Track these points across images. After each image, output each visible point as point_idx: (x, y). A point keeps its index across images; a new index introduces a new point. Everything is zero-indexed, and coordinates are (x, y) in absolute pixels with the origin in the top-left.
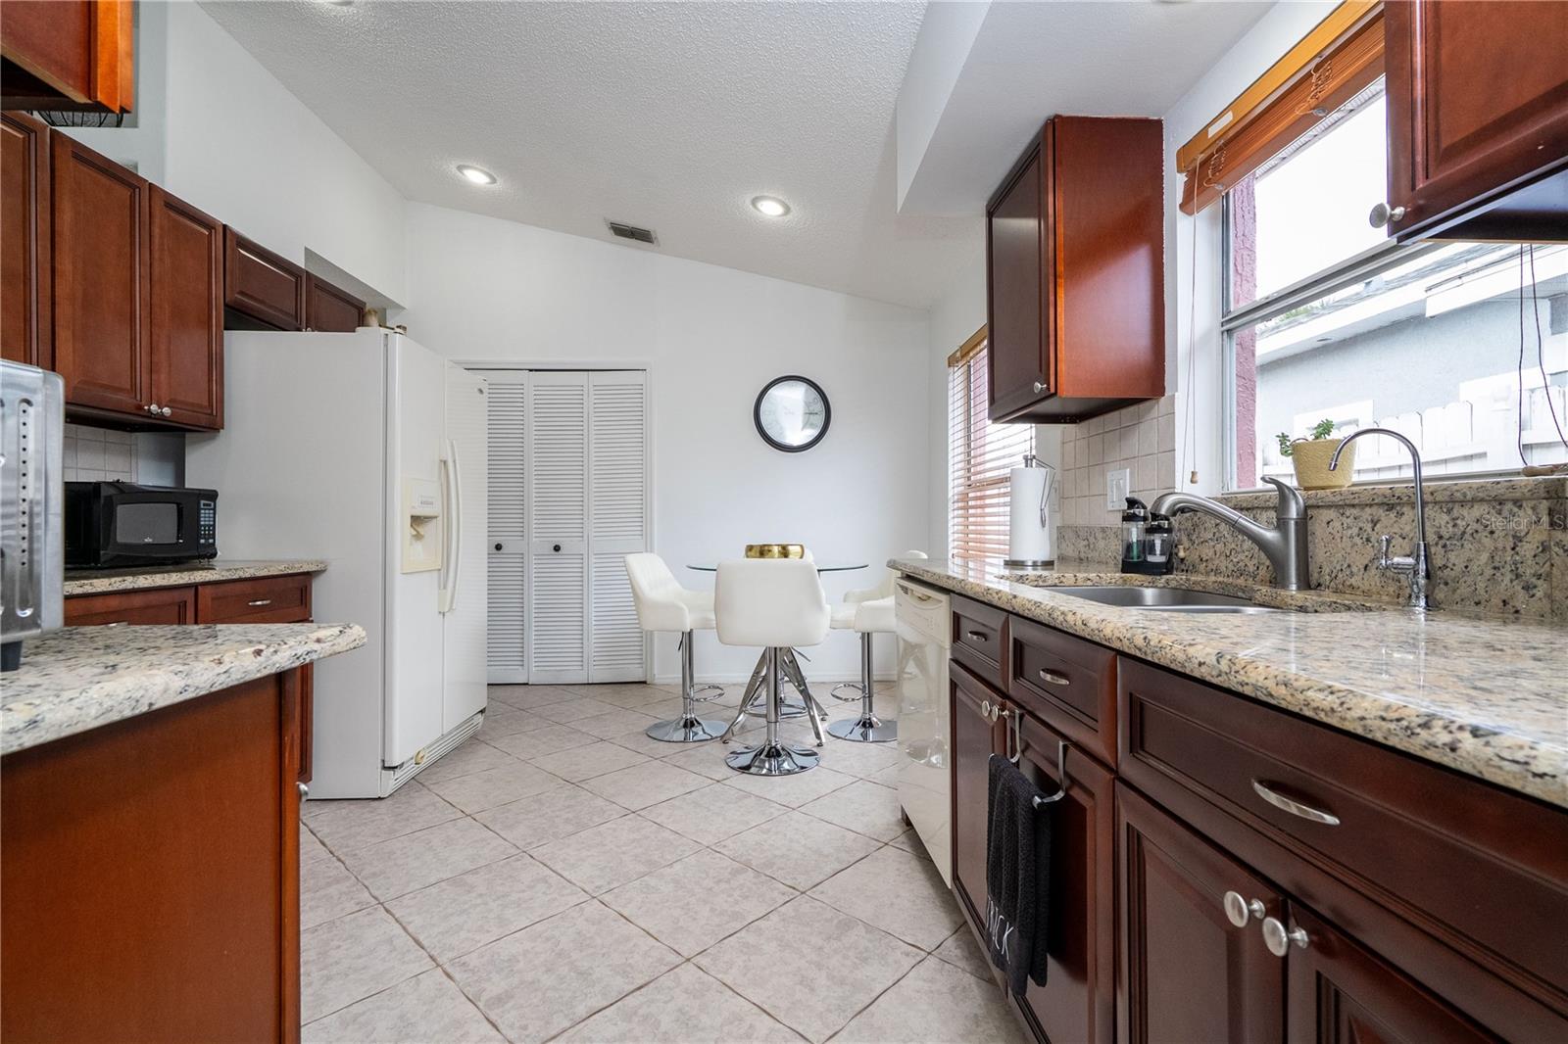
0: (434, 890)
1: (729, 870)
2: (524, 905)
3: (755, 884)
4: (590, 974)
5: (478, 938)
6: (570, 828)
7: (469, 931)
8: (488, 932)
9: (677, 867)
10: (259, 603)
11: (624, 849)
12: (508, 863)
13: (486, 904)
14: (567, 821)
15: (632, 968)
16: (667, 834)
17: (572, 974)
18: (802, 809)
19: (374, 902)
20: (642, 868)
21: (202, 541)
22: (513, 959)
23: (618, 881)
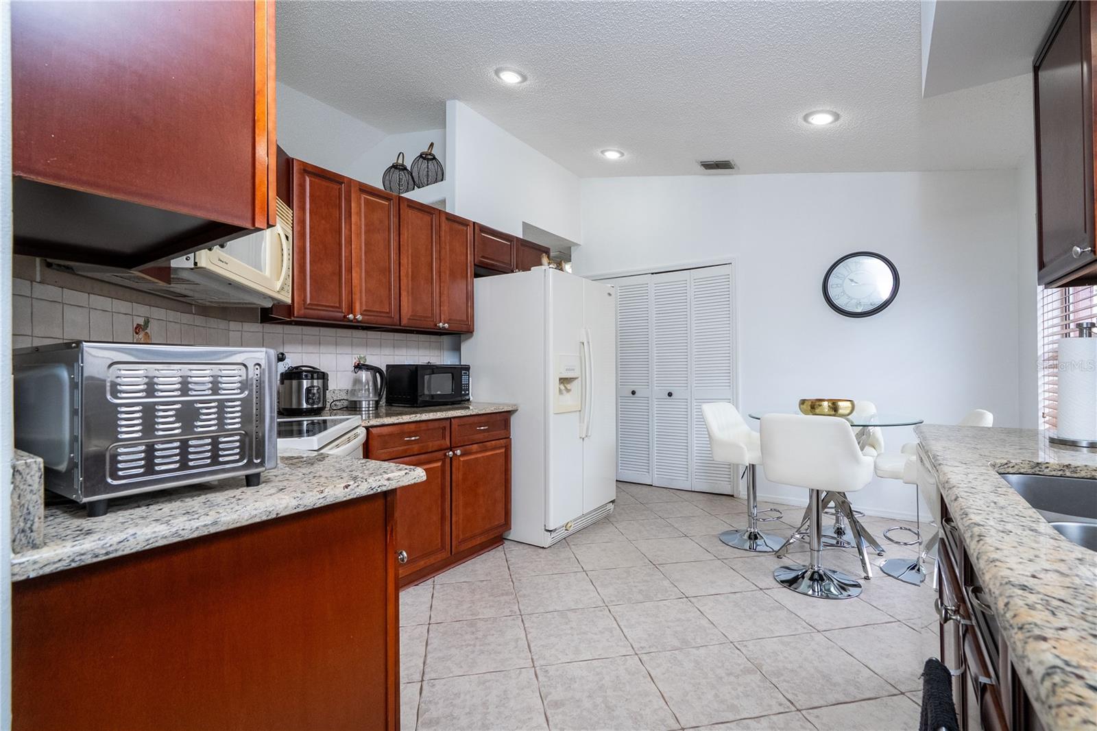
0: (549, 616)
1: (742, 667)
2: (593, 644)
3: (759, 687)
4: (613, 710)
5: (560, 657)
6: (640, 597)
7: (557, 650)
8: (567, 655)
9: (702, 651)
10: (482, 428)
11: (670, 624)
12: (594, 611)
13: (572, 635)
14: (640, 591)
15: (642, 718)
16: (704, 622)
17: (603, 705)
18: (827, 634)
19: (518, 613)
20: (677, 643)
21: (463, 392)
22: (573, 679)
23: (657, 647)
